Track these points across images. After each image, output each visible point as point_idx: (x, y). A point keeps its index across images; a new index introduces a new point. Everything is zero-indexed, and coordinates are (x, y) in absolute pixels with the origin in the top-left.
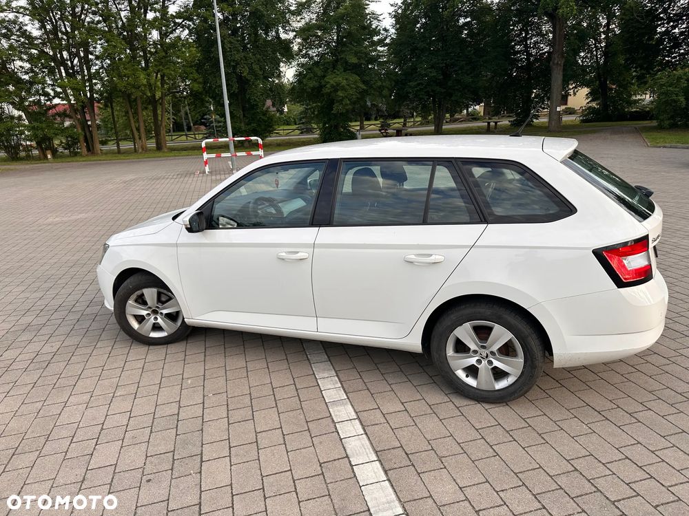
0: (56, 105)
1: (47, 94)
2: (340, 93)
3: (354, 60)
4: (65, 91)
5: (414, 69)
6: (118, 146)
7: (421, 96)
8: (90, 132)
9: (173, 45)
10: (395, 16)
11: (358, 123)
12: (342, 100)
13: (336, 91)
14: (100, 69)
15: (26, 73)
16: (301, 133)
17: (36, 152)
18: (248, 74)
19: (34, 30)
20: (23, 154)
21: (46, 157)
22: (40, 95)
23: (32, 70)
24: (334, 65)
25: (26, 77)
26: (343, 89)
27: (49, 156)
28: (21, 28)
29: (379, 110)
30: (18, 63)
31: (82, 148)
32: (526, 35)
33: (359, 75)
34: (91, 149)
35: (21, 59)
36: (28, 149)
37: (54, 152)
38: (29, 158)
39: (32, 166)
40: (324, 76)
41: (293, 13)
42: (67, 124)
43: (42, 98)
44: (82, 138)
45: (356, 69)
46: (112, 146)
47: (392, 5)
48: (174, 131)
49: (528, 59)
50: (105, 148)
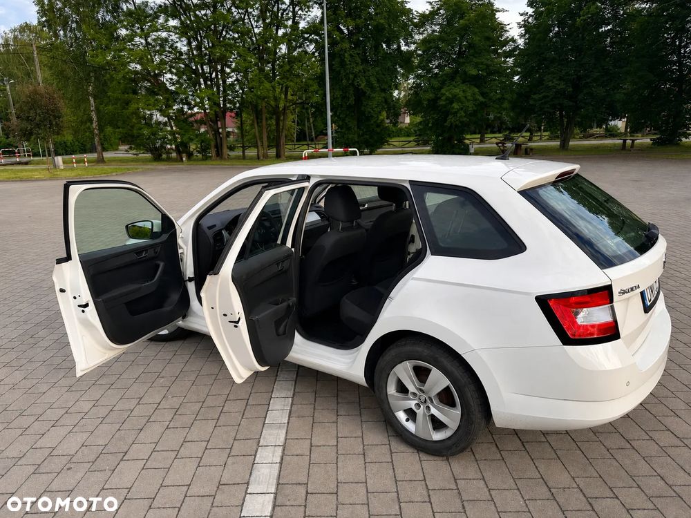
0: (195, 114)
1: (188, 104)
2: (456, 106)
3: (474, 72)
4: (202, 102)
5: (541, 81)
6: (244, 153)
7: (546, 110)
8: (221, 138)
9: (299, 59)
10: (525, 26)
11: (479, 136)
12: (456, 113)
13: (452, 102)
14: (235, 81)
15: (173, 84)
16: (418, 145)
17: (174, 155)
18: (365, 86)
19: (182, 46)
20: (164, 156)
21: (182, 159)
22: (184, 104)
23: (178, 82)
24: (452, 77)
25: (173, 88)
26: (459, 100)
27: (184, 159)
28: (172, 45)
29: (502, 123)
30: (169, 76)
31: (212, 153)
32: (680, 43)
33: (478, 87)
34: (219, 154)
35: (172, 73)
36: (168, 152)
37: (190, 155)
38: (169, 160)
39: (168, 166)
40: (442, 88)
41: (417, 26)
42: (202, 130)
43: (186, 107)
44: (213, 143)
45: (476, 81)
46: (238, 152)
47: (522, 15)
48: (297, 141)
49: (680, 70)
50: (232, 154)
